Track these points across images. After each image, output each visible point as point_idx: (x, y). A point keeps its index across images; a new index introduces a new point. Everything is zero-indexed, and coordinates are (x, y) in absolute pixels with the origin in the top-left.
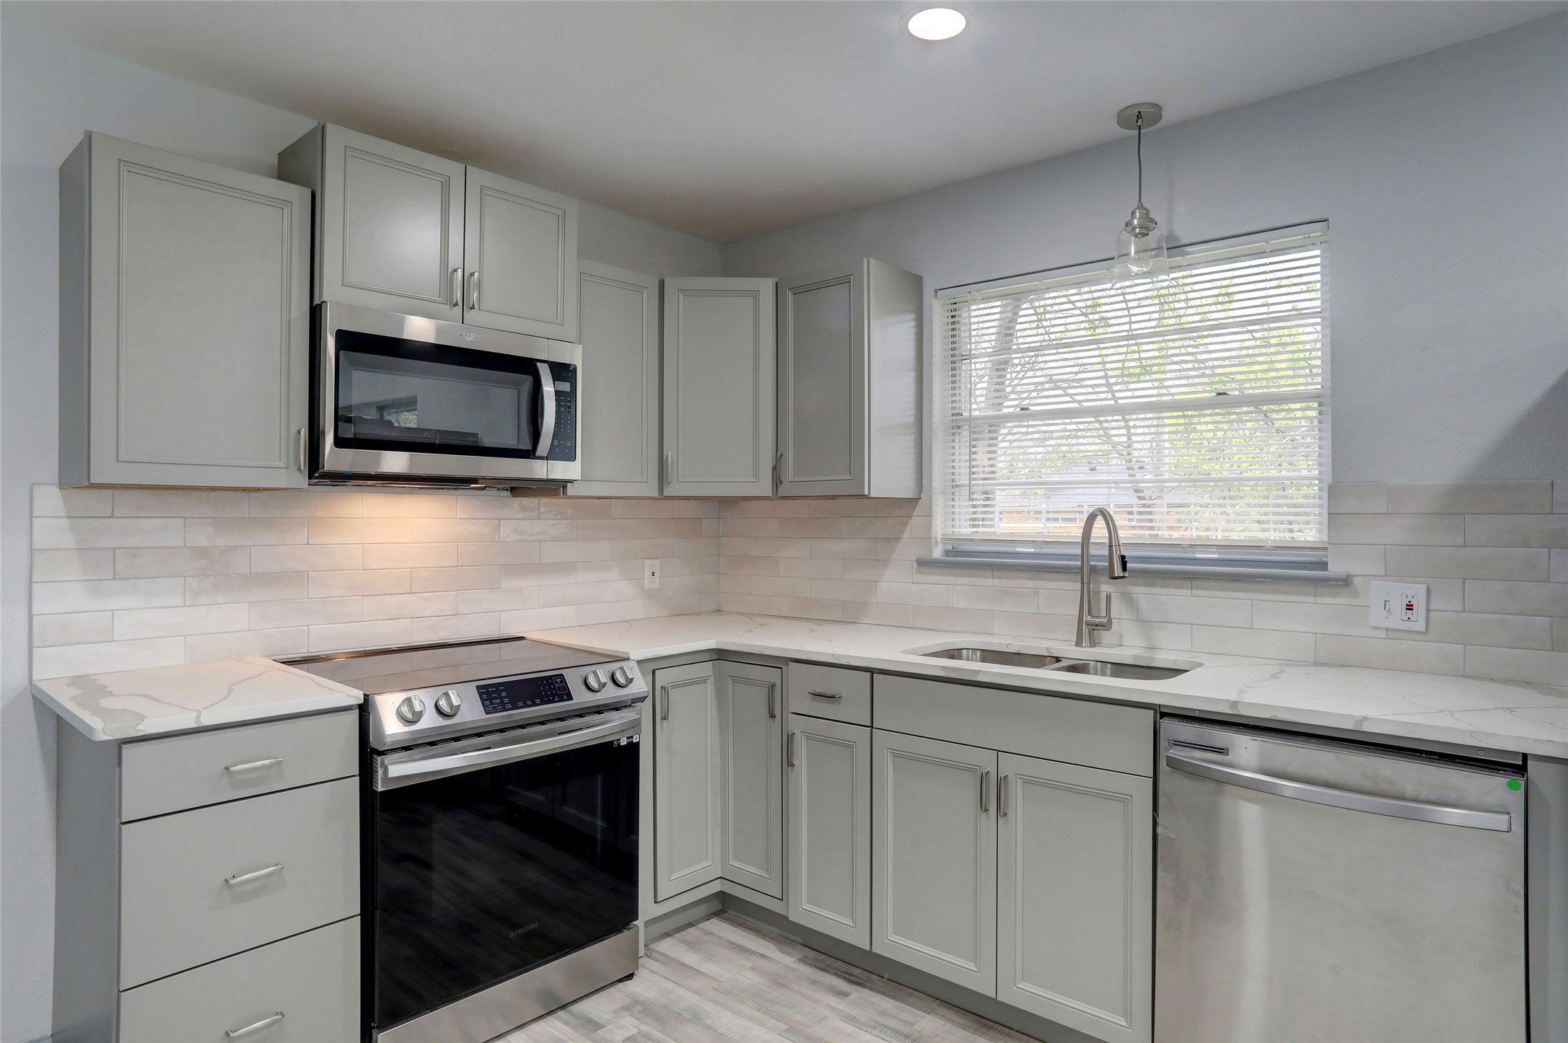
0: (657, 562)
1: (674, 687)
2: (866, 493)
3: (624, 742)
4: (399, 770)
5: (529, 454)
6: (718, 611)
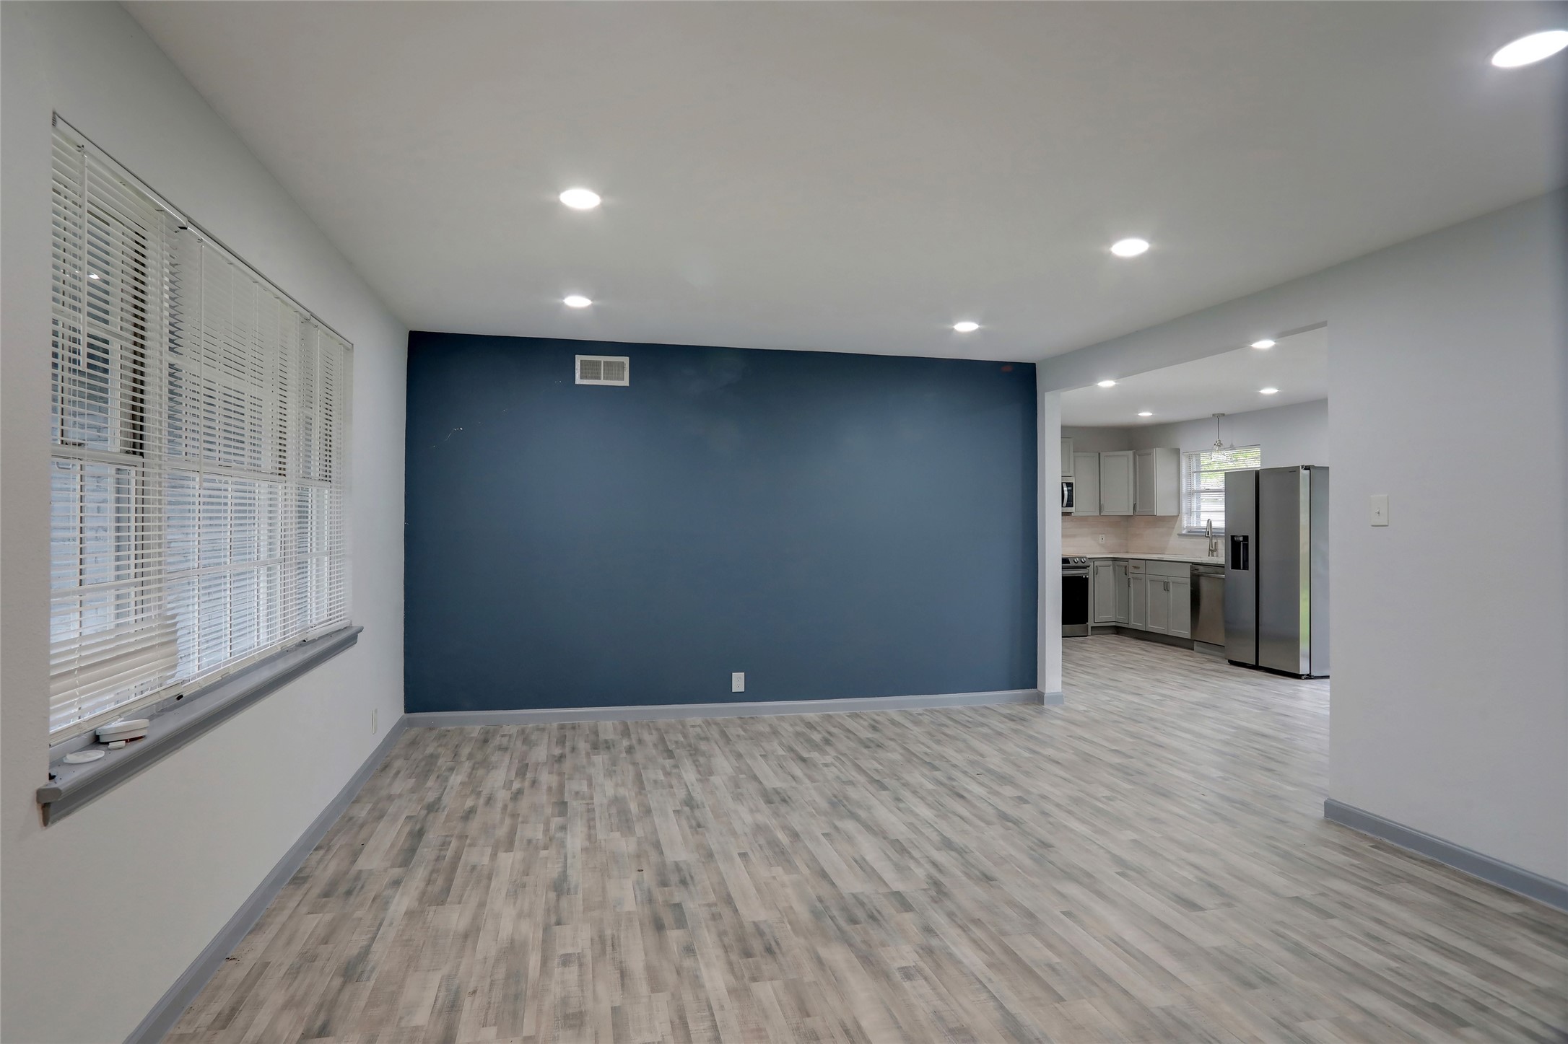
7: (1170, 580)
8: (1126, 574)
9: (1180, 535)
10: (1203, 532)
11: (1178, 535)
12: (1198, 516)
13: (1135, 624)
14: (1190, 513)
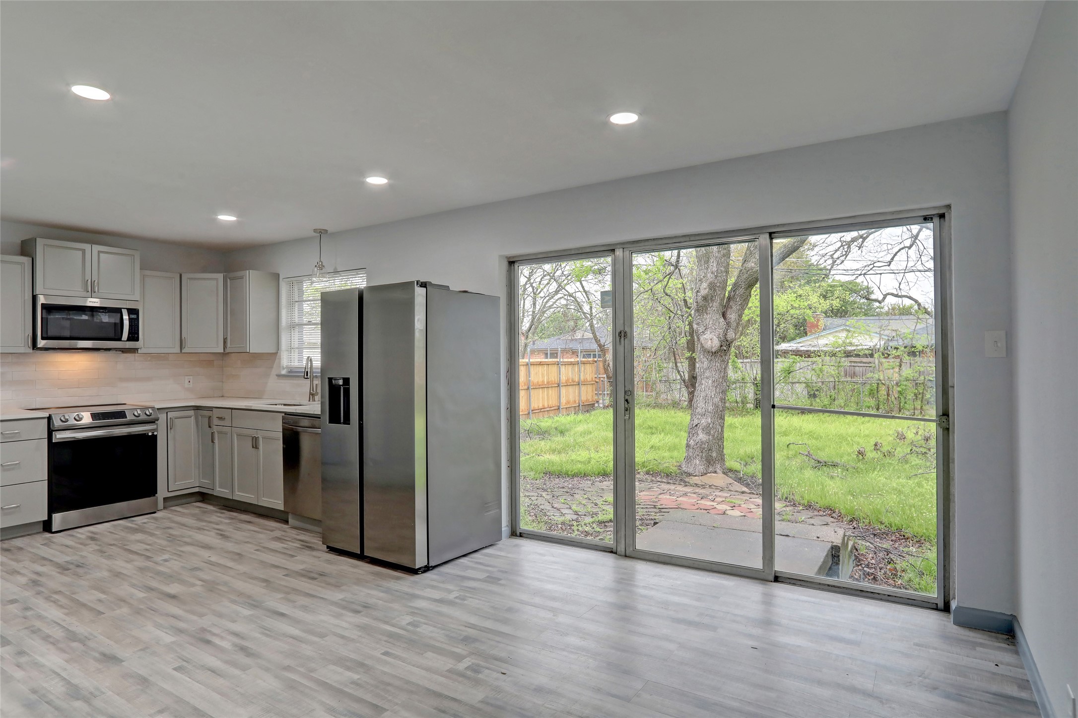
1: (176, 418)
2: (248, 351)
3: (150, 434)
4: (59, 436)
5: (120, 339)
6: (223, 396)
7: (260, 435)
8: (210, 427)
9: (279, 376)
10: (301, 372)
11: (277, 375)
12: (301, 353)
13: (220, 491)
14: (290, 349)
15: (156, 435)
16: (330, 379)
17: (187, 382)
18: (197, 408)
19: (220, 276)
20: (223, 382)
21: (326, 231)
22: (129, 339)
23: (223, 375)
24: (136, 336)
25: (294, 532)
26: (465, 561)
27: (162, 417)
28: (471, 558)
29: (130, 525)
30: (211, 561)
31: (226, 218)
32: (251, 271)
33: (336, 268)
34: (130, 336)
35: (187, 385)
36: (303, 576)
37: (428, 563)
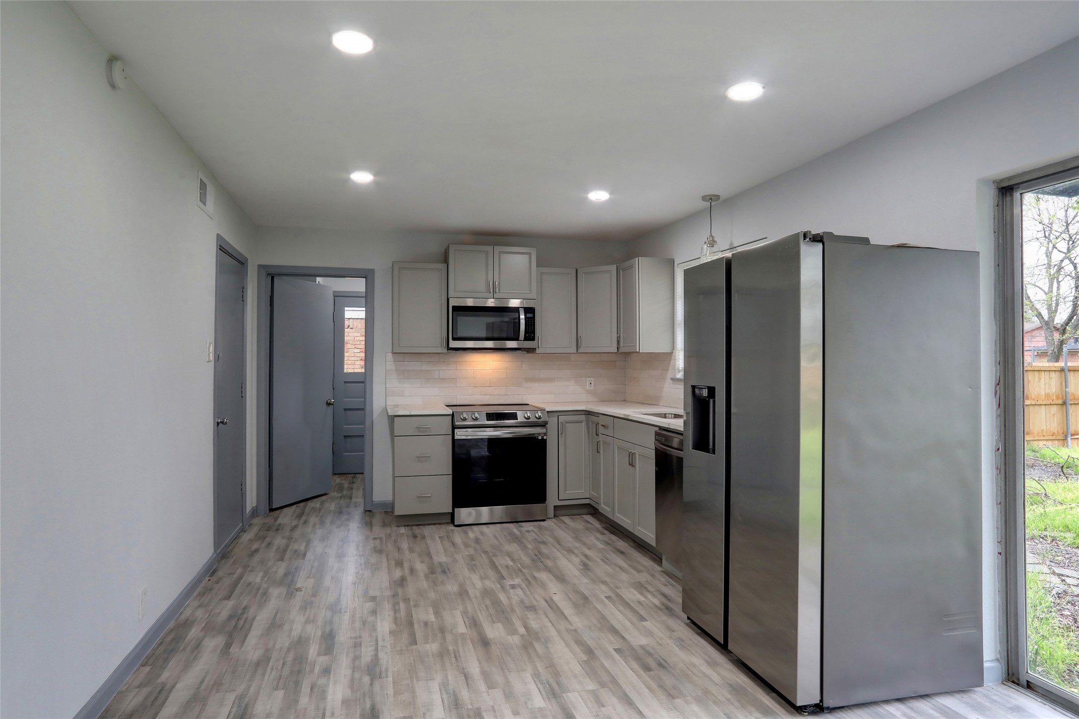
0: (592, 379)
1: (567, 423)
3: (540, 438)
15: (546, 439)
16: (694, 387)
17: (588, 384)
18: (588, 413)
19: (613, 268)
20: (625, 385)
21: (717, 197)
22: (526, 339)
23: (625, 377)
24: (532, 335)
25: (664, 579)
26: (898, 714)
27: (552, 422)
28: (912, 709)
29: (516, 531)
30: (552, 600)
31: (599, 196)
32: (640, 258)
33: (731, 244)
34: (527, 335)
35: (588, 387)
36: (637, 658)
37: (821, 701)
